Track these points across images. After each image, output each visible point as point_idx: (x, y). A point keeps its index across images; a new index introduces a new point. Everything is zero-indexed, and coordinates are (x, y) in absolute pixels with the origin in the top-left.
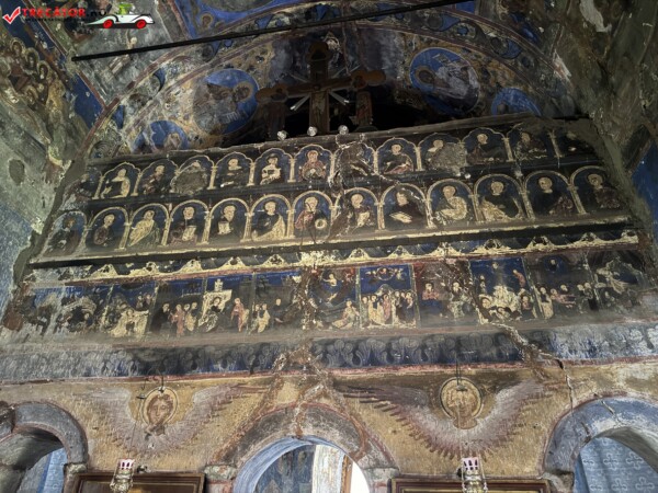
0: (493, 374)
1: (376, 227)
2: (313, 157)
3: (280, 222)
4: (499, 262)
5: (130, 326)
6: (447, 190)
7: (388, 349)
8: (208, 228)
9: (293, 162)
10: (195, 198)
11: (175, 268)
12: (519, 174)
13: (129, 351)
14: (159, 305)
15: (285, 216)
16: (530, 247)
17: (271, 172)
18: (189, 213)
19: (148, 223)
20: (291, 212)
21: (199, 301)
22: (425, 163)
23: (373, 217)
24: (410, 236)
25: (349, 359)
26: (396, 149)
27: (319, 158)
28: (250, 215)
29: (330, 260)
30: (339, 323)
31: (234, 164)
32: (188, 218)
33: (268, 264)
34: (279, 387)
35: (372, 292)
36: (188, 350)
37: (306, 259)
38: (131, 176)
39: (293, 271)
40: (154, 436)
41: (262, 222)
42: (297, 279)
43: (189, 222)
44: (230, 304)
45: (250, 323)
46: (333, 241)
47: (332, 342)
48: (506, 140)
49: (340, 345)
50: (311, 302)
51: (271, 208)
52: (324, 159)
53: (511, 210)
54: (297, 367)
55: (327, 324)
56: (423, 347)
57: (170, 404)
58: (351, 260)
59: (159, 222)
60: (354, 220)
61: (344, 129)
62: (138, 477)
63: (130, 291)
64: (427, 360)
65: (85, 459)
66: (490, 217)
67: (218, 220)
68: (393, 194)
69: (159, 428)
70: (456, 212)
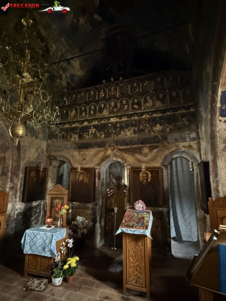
0: (153, 146)
1: (129, 109)
2: (113, 89)
3: (105, 110)
4: (158, 118)
5: (75, 138)
6: (148, 97)
7: (131, 141)
8: (88, 112)
9: (107, 91)
10: (84, 103)
11: (82, 124)
12: (167, 91)
13: (75, 144)
14: (80, 133)
15: (106, 108)
16: (167, 114)
17: (102, 94)
18: (83, 108)
19: (74, 112)
20: (108, 106)
21: (89, 132)
22: (142, 89)
23: (128, 107)
24: (137, 112)
25: (122, 144)
26: (135, 84)
27: (114, 89)
28: (97, 108)
29: (118, 120)
30: (120, 136)
31: (92, 93)
32: (83, 110)
33: (103, 122)
34: (107, 151)
35: (128, 128)
36: (88, 143)
37: (112, 120)
38: (67, 98)
39: (109, 123)
40: (84, 161)
41: (101, 110)
42: (110, 125)
43: (83, 111)
44: (95, 132)
45: (100, 137)
46: (119, 115)
47: (118, 140)
48: (165, 79)
49: (120, 141)
50: (114, 131)
51: (103, 105)
52: (116, 89)
53: (163, 103)
54: (111, 146)
55: (117, 136)
56: (138, 141)
57: (86, 155)
58: (123, 119)
59: (77, 112)
60: (124, 108)
61: (121, 78)
62: (82, 169)
63: (73, 130)
64: (139, 144)
65: (71, 165)
66: (158, 105)
67: (90, 110)
68: (134, 100)
69: (84, 159)
70: (150, 104)
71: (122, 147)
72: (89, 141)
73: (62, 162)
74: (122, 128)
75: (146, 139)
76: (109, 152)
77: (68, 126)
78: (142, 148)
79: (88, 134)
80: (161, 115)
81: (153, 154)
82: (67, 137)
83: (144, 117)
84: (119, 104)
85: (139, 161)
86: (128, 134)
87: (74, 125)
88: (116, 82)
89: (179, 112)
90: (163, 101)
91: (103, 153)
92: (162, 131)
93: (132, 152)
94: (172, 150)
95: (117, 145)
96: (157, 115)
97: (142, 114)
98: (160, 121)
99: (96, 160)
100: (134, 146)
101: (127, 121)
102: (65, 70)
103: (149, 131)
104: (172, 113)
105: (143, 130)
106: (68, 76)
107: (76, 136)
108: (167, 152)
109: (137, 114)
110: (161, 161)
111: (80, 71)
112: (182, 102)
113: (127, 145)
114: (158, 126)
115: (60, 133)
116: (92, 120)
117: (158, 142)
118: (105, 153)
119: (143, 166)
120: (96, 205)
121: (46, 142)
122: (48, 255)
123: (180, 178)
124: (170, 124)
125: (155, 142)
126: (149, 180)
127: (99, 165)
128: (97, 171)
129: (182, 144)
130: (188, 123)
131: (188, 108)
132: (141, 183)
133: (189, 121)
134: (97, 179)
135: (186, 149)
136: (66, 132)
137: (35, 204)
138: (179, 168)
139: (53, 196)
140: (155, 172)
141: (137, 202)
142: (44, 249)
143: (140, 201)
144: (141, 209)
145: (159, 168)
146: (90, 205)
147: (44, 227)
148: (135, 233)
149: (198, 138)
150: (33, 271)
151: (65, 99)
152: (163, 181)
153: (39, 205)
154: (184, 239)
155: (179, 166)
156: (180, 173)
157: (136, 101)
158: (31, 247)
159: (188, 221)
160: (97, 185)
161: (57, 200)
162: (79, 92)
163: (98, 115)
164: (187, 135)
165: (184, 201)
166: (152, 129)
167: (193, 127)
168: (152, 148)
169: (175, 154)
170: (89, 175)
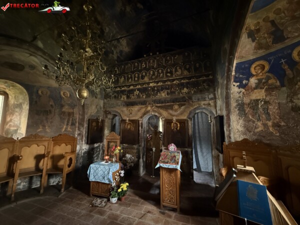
0: (181, 104)
1: (164, 77)
2: (151, 61)
3: (146, 77)
6: (178, 68)
7: (165, 101)
11: (129, 87)
12: (192, 63)
13: (124, 102)
14: (127, 94)
15: (147, 75)
16: (192, 80)
17: (143, 65)
18: (129, 76)
19: (123, 79)
21: (134, 93)
22: (174, 61)
23: (163, 75)
25: (158, 102)
26: (168, 58)
28: (140, 76)
29: (155, 85)
30: (157, 96)
31: (136, 64)
33: (144, 86)
35: (163, 91)
36: (133, 102)
37: (151, 85)
38: (118, 69)
39: (149, 87)
41: (143, 77)
43: (130, 78)
44: (139, 94)
45: (142, 97)
46: (156, 81)
48: (191, 54)
49: (157, 100)
50: (152, 93)
51: (144, 74)
52: (154, 61)
53: (189, 72)
54: (150, 104)
55: (155, 97)
56: (170, 100)
58: (159, 84)
59: (125, 79)
60: (160, 75)
61: (158, 53)
62: (129, 120)
63: (123, 92)
64: (171, 102)
65: (122, 118)
66: (185, 74)
67: (135, 77)
68: (167, 69)
69: (131, 114)
70: (179, 72)
71: (158, 105)
72: (134, 100)
73: (115, 116)
74: (158, 91)
75: (176, 99)
76: (149, 108)
77: (119, 89)
78: (173, 105)
79: (134, 95)
80: (187, 81)
81: (181, 110)
82: (118, 97)
83: (175, 82)
84: (156, 73)
85: (171, 115)
86: (163, 95)
87: (123, 89)
88: (154, 56)
89: (201, 79)
90: (189, 70)
91: (144, 109)
92: (189, 93)
93: (166, 108)
94: (196, 107)
95: (155, 103)
96: (185, 81)
97: (174, 80)
98: (187, 85)
99: (140, 114)
100: (167, 104)
101: (162, 85)
102: (115, 47)
103: (179, 93)
104: (196, 79)
105: (174, 92)
106: (118, 51)
107: (125, 97)
108: (192, 108)
109: (169, 80)
110: (187, 115)
111: (127, 48)
112: (203, 71)
113: (162, 103)
114: (185, 89)
115: (113, 94)
116: (136, 85)
117: (185, 101)
118: (147, 109)
119: (174, 119)
120: (140, 146)
121: (102, 101)
122: (107, 182)
123: (201, 127)
124: (194, 87)
125: (183, 101)
126: (178, 128)
127: (141, 117)
128: (140, 122)
129: (203, 103)
130: (207, 87)
131: (207, 76)
132: (172, 130)
133: (209, 85)
134: (140, 128)
135: (206, 106)
136: (117, 94)
137: (96, 145)
138: (200, 120)
139: (109, 140)
140: (183, 123)
141: (170, 145)
142: (104, 178)
143: (173, 144)
144: (173, 150)
145: (185, 120)
146: (135, 147)
147: (103, 163)
148: (169, 167)
149: (215, 98)
150: (96, 193)
151: (116, 69)
152: (188, 129)
153: (99, 146)
154: (202, 170)
155: (200, 119)
156: (200, 124)
157: (169, 70)
158: (94, 177)
159: (206, 157)
160: (140, 132)
161: (112, 143)
162: (127, 64)
163: (141, 81)
164: (207, 96)
165: (203, 143)
166: (181, 91)
167: (211, 90)
168: (180, 106)
169: (198, 110)
170: (135, 125)
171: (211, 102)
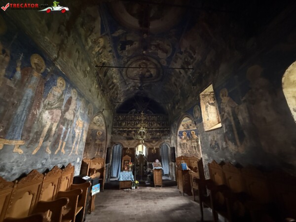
6: (155, 122)
8: (131, 124)
10: (129, 120)
11: (128, 129)
12: (161, 121)
13: (125, 137)
14: (127, 133)
18: (129, 122)
19: (124, 123)
22: (153, 119)
23: (148, 125)
24: (151, 127)
31: (133, 117)
36: (131, 137)
40: (130, 145)
43: (129, 124)
44: (135, 133)
48: (161, 117)
51: (137, 123)
56: (151, 138)
57: (130, 142)
59: (126, 123)
65: (123, 147)
66: (158, 126)
68: (150, 122)
75: (154, 138)
78: (153, 141)
79: (131, 134)
80: (159, 129)
81: (156, 143)
82: (121, 134)
87: (124, 129)
92: (160, 135)
93: (149, 142)
94: (163, 142)
98: (159, 132)
105: (153, 134)
112: (166, 126)
113: (148, 139)
115: (117, 132)
116: (133, 128)
117: (158, 139)
124: (162, 133)
126: (155, 153)
127: (136, 147)
129: (166, 140)
133: (168, 133)
138: (163, 148)
145: (158, 148)
150: (123, 187)
151: (120, 117)
152: (160, 153)
158: (123, 179)
159: (166, 167)
163: (136, 126)
164: (167, 138)
166: (156, 134)
171: (169, 140)
